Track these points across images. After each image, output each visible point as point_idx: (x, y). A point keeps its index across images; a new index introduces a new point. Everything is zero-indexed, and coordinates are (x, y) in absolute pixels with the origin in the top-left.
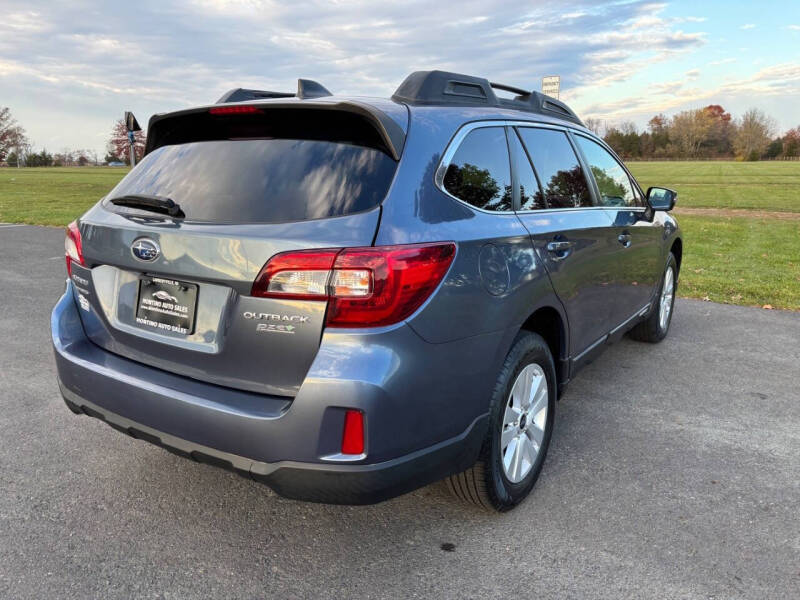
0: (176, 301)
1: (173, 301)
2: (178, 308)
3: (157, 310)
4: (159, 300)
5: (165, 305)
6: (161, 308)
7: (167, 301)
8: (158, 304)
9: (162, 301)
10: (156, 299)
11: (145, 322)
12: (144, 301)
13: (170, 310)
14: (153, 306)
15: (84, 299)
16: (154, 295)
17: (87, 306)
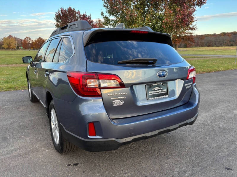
0: (162, 89)
1: (161, 89)
2: (163, 91)
3: (156, 93)
4: (156, 90)
5: (158, 91)
6: (157, 92)
7: (159, 90)
8: (155, 92)
9: (157, 90)
10: (154, 90)
11: (153, 98)
12: (150, 92)
13: (160, 92)
14: (154, 93)
15: (119, 101)
16: (153, 89)
17: (122, 103)
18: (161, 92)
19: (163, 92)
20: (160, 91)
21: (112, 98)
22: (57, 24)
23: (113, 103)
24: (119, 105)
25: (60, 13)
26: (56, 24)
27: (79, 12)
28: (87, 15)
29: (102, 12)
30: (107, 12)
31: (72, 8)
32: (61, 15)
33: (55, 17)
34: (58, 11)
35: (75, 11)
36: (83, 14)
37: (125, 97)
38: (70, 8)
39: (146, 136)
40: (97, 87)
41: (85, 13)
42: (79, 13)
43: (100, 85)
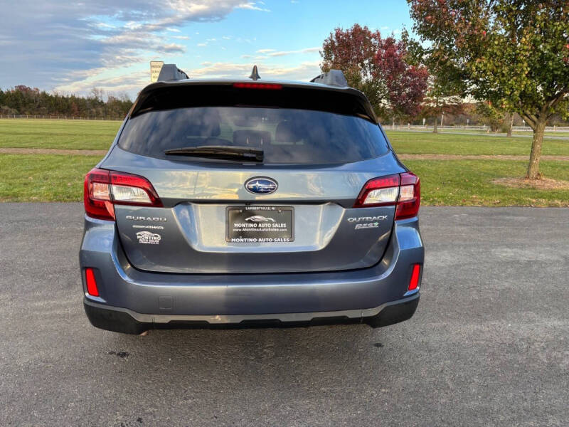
0: (273, 220)
1: (270, 221)
2: (276, 225)
3: (254, 230)
4: (254, 223)
5: (261, 225)
6: (257, 228)
7: (264, 222)
8: (252, 225)
9: (258, 223)
10: (250, 222)
11: (242, 240)
12: (236, 225)
13: (268, 228)
14: (248, 228)
15: (152, 234)
16: (247, 219)
17: (156, 239)
18: (272, 228)
19: (277, 228)
20: (269, 225)
21: (134, 226)
22: (326, 65)
23: (138, 237)
24: (151, 242)
25: (334, 39)
26: (322, 65)
27: (379, 34)
28: (395, 41)
29: (404, 31)
30: (416, 30)
31: (362, 27)
32: (336, 44)
33: (322, 50)
34: (330, 36)
35: (370, 32)
36: (386, 38)
37: (163, 228)
38: (357, 26)
39: (206, 322)
40: (105, 200)
41: (390, 36)
42: (377, 36)
43: (112, 196)
